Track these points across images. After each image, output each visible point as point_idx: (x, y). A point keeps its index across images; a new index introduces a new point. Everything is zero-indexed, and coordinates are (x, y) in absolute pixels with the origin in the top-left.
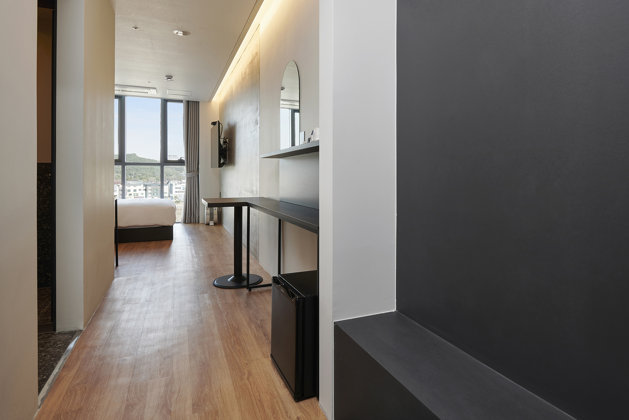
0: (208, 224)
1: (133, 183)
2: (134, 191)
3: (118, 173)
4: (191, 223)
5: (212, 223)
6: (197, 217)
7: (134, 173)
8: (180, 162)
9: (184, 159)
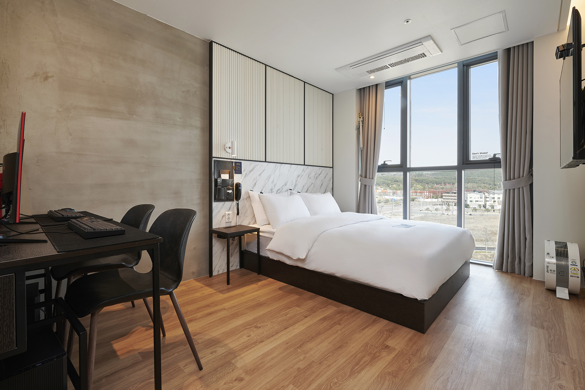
0: (553, 291)
1: (497, 192)
2: (498, 199)
3: (485, 184)
4: (513, 272)
5: (563, 293)
6: (528, 264)
7: (499, 184)
8: (494, 162)
9: (499, 156)
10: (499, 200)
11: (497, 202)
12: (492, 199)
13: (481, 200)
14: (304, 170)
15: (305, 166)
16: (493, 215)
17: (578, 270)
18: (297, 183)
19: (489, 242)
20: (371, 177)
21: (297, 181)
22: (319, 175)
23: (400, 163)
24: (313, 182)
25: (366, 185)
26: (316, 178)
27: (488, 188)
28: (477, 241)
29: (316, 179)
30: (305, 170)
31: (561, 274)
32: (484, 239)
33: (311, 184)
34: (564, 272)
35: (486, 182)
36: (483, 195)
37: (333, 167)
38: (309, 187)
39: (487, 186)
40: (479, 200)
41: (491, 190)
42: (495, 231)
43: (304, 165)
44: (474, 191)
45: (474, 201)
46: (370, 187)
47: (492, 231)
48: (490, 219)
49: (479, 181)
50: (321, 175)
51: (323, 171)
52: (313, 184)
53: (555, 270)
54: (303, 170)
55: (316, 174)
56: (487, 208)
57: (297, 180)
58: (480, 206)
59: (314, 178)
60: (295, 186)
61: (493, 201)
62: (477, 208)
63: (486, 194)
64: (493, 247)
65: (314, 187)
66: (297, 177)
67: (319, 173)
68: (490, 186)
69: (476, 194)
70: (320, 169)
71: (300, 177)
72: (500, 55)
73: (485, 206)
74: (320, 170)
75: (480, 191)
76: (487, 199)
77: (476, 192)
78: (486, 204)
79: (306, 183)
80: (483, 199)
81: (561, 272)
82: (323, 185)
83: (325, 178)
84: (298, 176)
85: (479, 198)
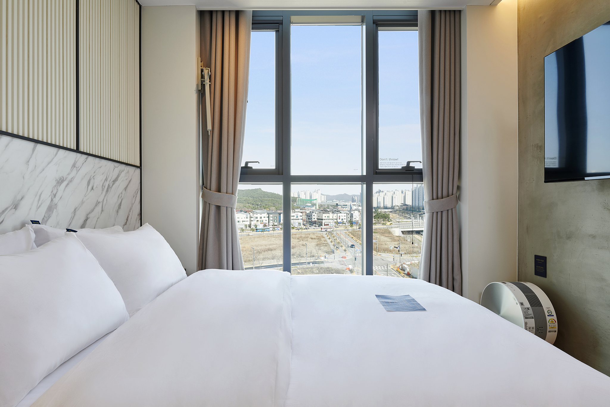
10: (261, 219)
11: (259, 221)
12: (256, 218)
13: (247, 220)
14: (77, 166)
15: (79, 155)
16: (257, 234)
17: (555, 321)
18: (56, 200)
19: (255, 262)
20: (230, 190)
21: (55, 196)
22: (114, 181)
23: (274, 168)
24: (100, 200)
25: (218, 208)
26: (108, 189)
27: (252, 208)
28: (246, 262)
29: (107, 191)
30: (79, 164)
31: (539, 331)
32: (251, 259)
33: (96, 205)
34: (542, 327)
35: (250, 202)
36: (249, 215)
37: (140, 167)
38: (90, 213)
39: (251, 205)
40: (245, 220)
41: (254, 210)
42: (259, 249)
43: (77, 150)
44: (241, 211)
45: (241, 222)
46: (229, 210)
47: (257, 250)
48: (255, 238)
49: (244, 201)
50: (117, 183)
51: (123, 174)
52: (100, 205)
53: (534, 326)
54: (74, 166)
55: (106, 180)
56: (252, 228)
57: (55, 192)
58: (246, 226)
59: (103, 190)
60: (50, 209)
61: (256, 221)
62: (244, 228)
63: (251, 214)
64: (259, 266)
65: (102, 211)
66: (54, 183)
67: (114, 178)
68: (253, 206)
69: (243, 214)
70: (115, 167)
71: (65, 183)
72: (423, 19)
73: (250, 226)
74: (117, 171)
75: (246, 211)
76: (252, 219)
77: (242, 212)
78: (251, 224)
79: (83, 202)
80: (248, 219)
81: (540, 327)
82: (122, 207)
83: (126, 189)
84: (60, 181)
85: (246, 218)
